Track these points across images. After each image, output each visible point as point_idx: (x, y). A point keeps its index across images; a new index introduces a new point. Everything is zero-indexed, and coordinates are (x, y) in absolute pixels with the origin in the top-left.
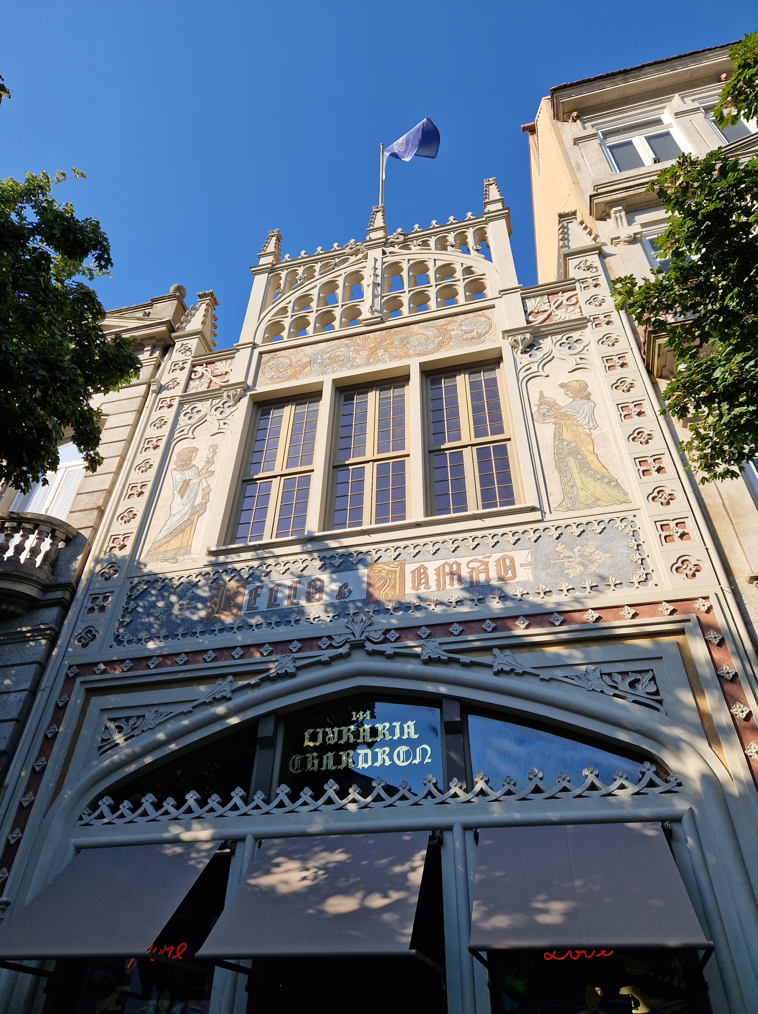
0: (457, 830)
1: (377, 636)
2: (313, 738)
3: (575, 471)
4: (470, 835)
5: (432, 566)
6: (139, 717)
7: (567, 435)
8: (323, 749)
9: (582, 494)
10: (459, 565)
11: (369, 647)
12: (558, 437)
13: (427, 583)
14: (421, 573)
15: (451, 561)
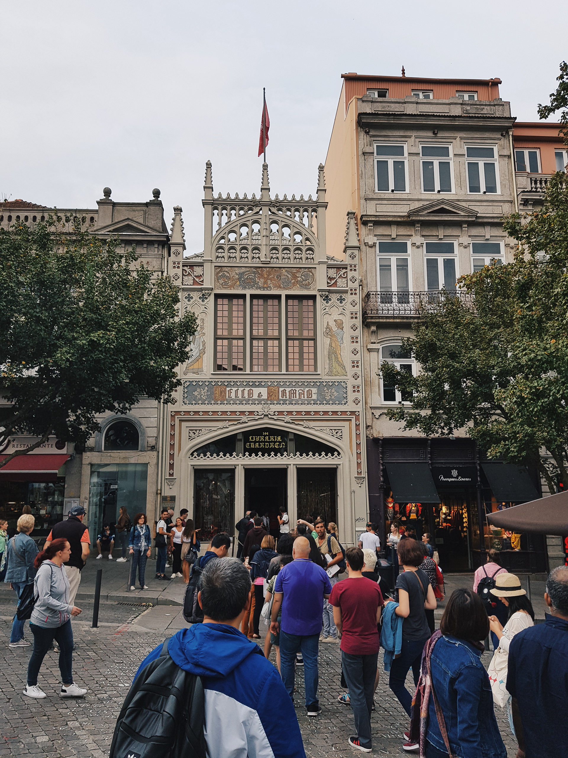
0: (292, 465)
1: (272, 413)
2: (252, 438)
3: (334, 360)
4: (295, 466)
5: (288, 390)
6: (199, 430)
7: (333, 345)
8: (255, 442)
9: (334, 370)
10: (296, 391)
11: (270, 416)
12: (331, 345)
13: (286, 395)
14: (284, 392)
15: (294, 389)
